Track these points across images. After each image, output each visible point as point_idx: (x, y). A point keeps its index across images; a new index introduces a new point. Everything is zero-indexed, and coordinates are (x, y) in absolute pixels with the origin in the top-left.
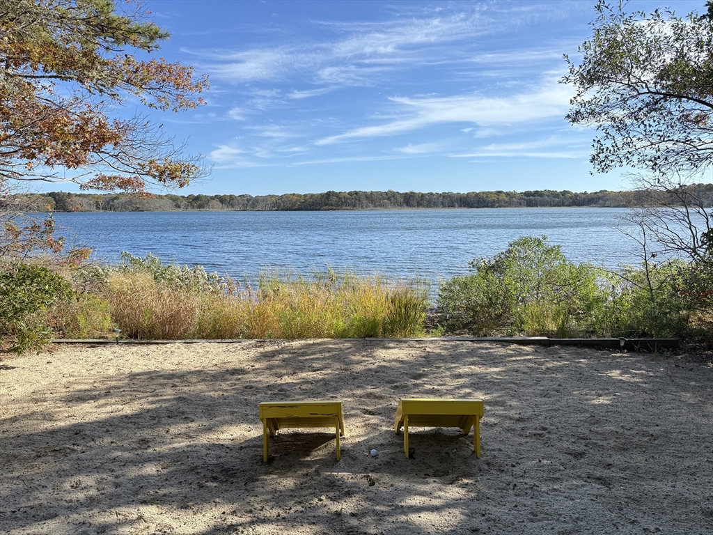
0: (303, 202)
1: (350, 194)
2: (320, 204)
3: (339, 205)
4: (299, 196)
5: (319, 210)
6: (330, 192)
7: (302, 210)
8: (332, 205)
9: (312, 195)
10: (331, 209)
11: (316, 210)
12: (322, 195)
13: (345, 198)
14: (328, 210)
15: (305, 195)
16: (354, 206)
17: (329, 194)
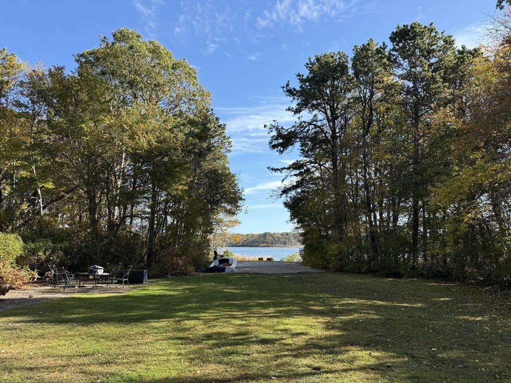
0: (246, 241)
1: (282, 234)
2: (258, 242)
3: (273, 243)
4: (242, 235)
5: (257, 246)
6: (266, 233)
7: (244, 246)
8: (268, 243)
9: (253, 235)
10: (267, 246)
11: (255, 246)
12: (260, 236)
13: (278, 238)
14: (265, 247)
15: (247, 235)
16: (285, 244)
17: (265, 235)
